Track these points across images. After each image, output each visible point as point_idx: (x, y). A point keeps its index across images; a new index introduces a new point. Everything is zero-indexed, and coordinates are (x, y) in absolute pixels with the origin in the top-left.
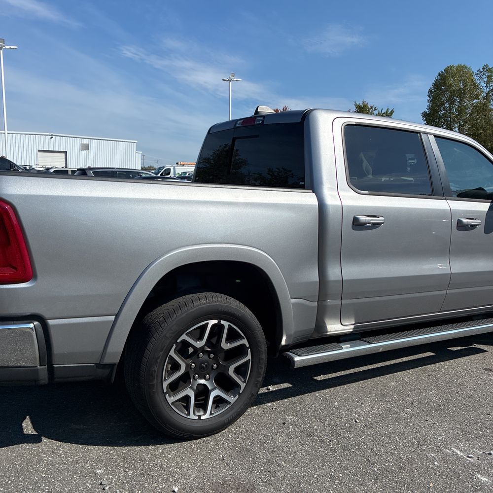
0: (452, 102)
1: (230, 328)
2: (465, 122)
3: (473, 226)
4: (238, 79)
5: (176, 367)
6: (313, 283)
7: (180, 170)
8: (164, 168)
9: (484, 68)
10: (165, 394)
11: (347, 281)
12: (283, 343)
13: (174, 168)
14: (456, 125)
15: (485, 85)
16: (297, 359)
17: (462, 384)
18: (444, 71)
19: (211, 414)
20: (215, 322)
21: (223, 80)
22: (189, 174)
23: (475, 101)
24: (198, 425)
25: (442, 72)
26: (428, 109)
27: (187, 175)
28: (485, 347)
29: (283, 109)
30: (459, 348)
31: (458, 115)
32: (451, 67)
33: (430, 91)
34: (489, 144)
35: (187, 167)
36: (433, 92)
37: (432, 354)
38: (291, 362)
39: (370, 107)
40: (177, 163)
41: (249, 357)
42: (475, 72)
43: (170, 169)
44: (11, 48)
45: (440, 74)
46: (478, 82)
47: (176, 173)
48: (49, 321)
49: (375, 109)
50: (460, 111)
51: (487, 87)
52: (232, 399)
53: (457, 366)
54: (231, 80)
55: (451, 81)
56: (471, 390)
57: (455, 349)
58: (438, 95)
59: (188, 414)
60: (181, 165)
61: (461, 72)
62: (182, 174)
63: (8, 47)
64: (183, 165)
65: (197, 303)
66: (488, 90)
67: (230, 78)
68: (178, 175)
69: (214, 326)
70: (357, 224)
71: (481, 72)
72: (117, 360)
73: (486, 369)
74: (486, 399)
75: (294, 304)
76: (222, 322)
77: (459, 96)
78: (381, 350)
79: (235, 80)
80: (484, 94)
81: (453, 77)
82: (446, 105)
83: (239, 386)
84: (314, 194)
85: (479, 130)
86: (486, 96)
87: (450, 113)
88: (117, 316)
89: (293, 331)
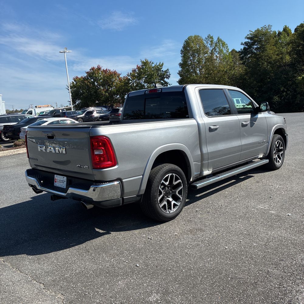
0: (194, 57)
1: (176, 176)
2: (203, 67)
3: (246, 125)
4: (69, 51)
5: (161, 193)
6: (199, 155)
7: (38, 111)
8: (27, 111)
9: (208, 37)
10: (159, 204)
11: (210, 152)
12: (191, 180)
13: (34, 110)
14: (198, 69)
15: (210, 46)
16: (197, 185)
17: (251, 188)
18: (187, 39)
19: (173, 211)
20: (171, 174)
21: (60, 52)
22: (45, 113)
23: (206, 55)
24: (170, 215)
25: (186, 40)
26: (182, 61)
28: (253, 175)
29: (97, 67)
30: (244, 177)
31: (198, 63)
32: (191, 37)
33: (181, 51)
34: (217, 78)
35: (43, 109)
36: (183, 52)
37: (234, 181)
38: (196, 187)
39: (149, 62)
40: (36, 107)
41: (182, 187)
42: (204, 39)
43: (32, 111)
45: (185, 41)
46: (206, 44)
47: (36, 113)
48: (123, 180)
49: (153, 63)
50: (199, 62)
51: (211, 47)
52: (178, 204)
53: (246, 183)
55: (192, 44)
56: (255, 189)
57: (242, 177)
58: (186, 53)
59: (166, 212)
60: (39, 107)
61: (197, 39)
62: (40, 113)
64: (40, 107)
65: (165, 168)
66: (212, 48)
67: (64, 51)
69: (171, 176)
70: (211, 130)
71: (207, 39)
72: (143, 193)
73: (257, 182)
74: (262, 191)
75: (195, 164)
76: (173, 174)
77: (197, 53)
78: (223, 179)
79: (68, 51)
80: (210, 51)
81: (193, 42)
82: (191, 58)
83: (180, 199)
84: (195, 120)
85: (210, 71)
86: (211, 52)
87: (194, 62)
88: (143, 175)
89: (194, 175)
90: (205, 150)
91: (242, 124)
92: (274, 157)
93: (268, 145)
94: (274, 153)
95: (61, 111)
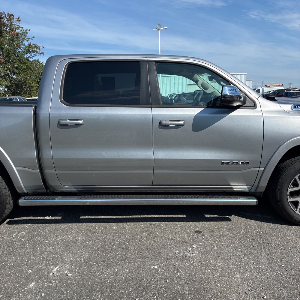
7: (267, 90)
12: (19, 192)
13: (263, 89)
16: (21, 200)
27: (270, 93)
35: (272, 88)
40: (266, 86)
44: (164, 29)
47: (264, 92)
63: (162, 28)
64: (269, 86)
68: (265, 93)
70: (62, 125)
78: (87, 204)
89: (22, 185)
90: (48, 154)
91: (160, 123)
92: (292, 199)
93: (264, 171)
94: (289, 191)
95: (286, 91)
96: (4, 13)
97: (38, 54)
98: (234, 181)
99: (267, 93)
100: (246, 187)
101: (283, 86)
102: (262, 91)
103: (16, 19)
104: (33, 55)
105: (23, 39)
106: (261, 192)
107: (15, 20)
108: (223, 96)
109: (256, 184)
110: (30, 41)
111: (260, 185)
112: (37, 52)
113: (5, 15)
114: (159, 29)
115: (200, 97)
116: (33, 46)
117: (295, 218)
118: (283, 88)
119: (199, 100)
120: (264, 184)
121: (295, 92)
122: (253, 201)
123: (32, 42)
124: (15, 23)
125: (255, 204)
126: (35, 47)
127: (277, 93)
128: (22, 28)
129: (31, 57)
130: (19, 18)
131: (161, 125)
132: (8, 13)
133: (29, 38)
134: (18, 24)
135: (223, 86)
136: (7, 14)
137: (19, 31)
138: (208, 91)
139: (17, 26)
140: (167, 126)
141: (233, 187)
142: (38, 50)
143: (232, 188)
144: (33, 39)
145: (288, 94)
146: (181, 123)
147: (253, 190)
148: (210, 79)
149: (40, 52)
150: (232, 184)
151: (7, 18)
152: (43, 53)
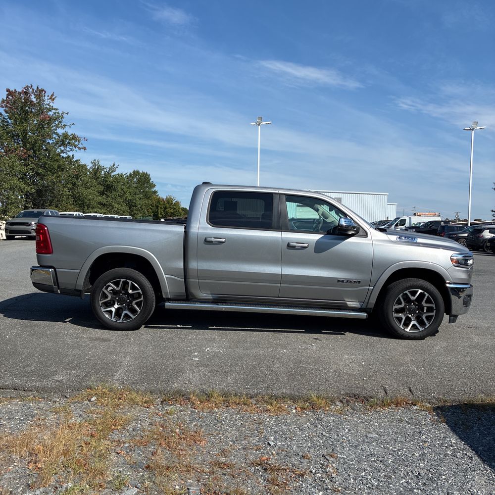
3: (302, 248)
7: (415, 220)
8: (400, 219)
11: (199, 270)
13: (410, 219)
16: (167, 304)
22: (423, 224)
27: (421, 225)
35: (424, 218)
40: (415, 214)
43: (405, 220)
47: (412, 223)
48: (56, 269)
54: (474, 129)
60: (418, 215)
63: (265, 123)
64: (420, 216)
68: (413, 225)
70: (207, 242)
79: (479, 128)
88: (80, 270)
89: (168, 291)
90: (193, 265)
91: (288, 245)
92: (396, 315)
93: (373, 289)
94: (394, 308)
95: (442, 223)
96: (31, 87)
97: (77, 149)
98: (348, 298)
99: (417, 224)
100: (358, 303)
101: (440, 216)
102: (408, 222)
103: (48, 96)
104: (68, 149)
105: (57, 126)
106: (371, 309)
107: (46, 98)
108: (340, 226)
109: (366, 301)
110: (67, 129)
111: (370, 302)
112: (75, 146)
113: (33, 90)
114: (259, 124)
115: (321, 225)
116: (71, 137)
117: (399, 332)
118: (439, 219)
119: (320, 228)
120: (373, 300)
121: (456, 226)
122: (364, 315)
123: (70, 131)
124: (46, 102)
125: (365, 317)
126: (73, 138)
127: (431, 227)
128: (57, 110)
129: (65, 151)
130: (52, 95)
131: (289, 246)
132: (37, 88)
133: (66, 124)
134: (51, 104)
135: (341, 218)
136: (35, 89)
137: (50, 113)
138: (328, 220)
139: (48, 107)
140: (294, 247)
141: (348, 303)
142: (76, 143)
143: (346, 304)
144: (72, 126)
145: (446, 228)
146: (306, 245)
147: (364, 306)
148: (331, 210)
149: (80, 146)
150: (346, 300)
151: (35, 94)
152: (85, 148)
